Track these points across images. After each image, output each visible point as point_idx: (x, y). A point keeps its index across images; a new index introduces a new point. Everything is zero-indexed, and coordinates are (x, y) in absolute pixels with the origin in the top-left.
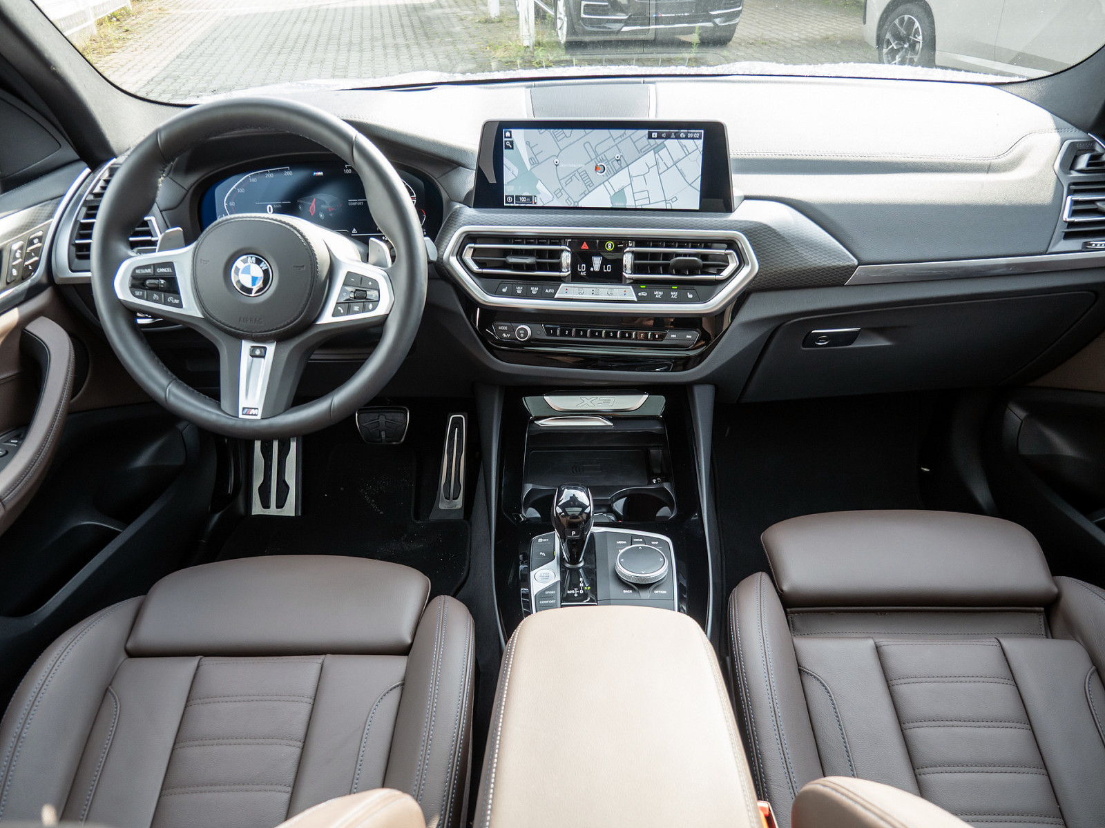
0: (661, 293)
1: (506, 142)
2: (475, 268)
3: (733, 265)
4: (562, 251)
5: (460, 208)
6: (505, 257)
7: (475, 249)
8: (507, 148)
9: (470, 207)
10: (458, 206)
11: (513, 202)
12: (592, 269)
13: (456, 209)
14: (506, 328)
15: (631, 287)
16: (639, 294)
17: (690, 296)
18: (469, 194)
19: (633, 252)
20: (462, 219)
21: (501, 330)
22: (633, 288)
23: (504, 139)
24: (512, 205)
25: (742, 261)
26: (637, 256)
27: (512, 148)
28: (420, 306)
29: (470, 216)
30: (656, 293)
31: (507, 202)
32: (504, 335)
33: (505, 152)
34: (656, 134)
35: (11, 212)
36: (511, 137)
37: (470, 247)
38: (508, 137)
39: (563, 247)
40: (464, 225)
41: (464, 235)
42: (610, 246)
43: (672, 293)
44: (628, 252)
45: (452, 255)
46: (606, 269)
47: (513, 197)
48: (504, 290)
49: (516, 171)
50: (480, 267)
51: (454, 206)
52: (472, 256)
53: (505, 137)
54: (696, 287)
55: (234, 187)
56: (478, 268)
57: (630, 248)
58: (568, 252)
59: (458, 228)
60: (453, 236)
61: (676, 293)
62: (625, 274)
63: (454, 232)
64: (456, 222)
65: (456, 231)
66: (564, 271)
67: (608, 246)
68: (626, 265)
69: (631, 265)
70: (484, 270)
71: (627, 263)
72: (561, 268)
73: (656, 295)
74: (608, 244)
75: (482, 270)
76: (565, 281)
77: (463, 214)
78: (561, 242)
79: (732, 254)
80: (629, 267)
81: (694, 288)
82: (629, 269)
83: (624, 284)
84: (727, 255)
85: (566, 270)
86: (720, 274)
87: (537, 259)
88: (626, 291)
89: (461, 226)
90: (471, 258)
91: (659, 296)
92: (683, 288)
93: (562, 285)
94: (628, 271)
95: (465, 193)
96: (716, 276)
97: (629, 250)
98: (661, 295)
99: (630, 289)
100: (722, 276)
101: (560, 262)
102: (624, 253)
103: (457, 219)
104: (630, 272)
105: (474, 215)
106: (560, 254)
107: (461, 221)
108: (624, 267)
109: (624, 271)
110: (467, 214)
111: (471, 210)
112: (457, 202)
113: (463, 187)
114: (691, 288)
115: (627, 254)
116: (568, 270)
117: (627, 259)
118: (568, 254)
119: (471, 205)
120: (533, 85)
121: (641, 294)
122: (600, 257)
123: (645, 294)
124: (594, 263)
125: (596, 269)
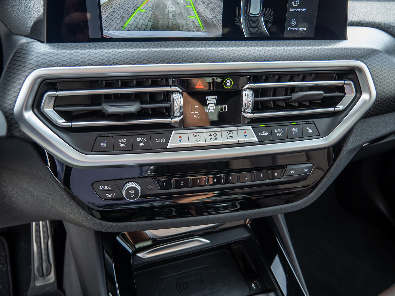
0: (281, 131)
2: (61, 121)
3: (349, 96)
4: (172, 92)
5: (28, 43)
6: (100, 105)
7: (57, 97)
9: (42, 42)
10: (24, 40)
12: (206, 111)
13: (23, 45)
14: (109, 187)
15: (250, 127)
16: (260, 134)
17: (310, 131)
18: (37, 24)
19: (252, 89)
20: (33, 59)
21: (103, 190)
22: (252, 128)
25: (359, 91)
26: (257, 92)
30: (277, 131)
32: (108, 195)
37: (49, 96)
39: (173, 88)
40: (39, 67)
41: (39, 80)
43: (293, 130)
44: (247, 89)
45: (26, 109)
46: (222, 109)
48: (103, 145)
50: (68, 120)
51: (20, 40)
52: (54, 107)
54: (315, 121)
56: (65, 121)
57: (250, 85)
58: (180, 94)
59: (29, 71)
60: (24, 82)
61: (296, 129)
62: (243, 114)
63: (25, 77)
64: (25, 63)
65: (27, 76)
66: (176, 117)
67: (226, 84)
68: (246, 103)
69: (251, 102)
70: (72, 123)
71: (246, 101)
72: (172, 114)
73: (277, 133)
74: (226, 81)
75: (71, 123)
76: (177, 127)
77: (33, 51)
78: (171, 83)
79: (350, 84)
80: (249, 105)
81: (313, 122)
82: (249, 108)
83: (244, 125)
84: (345, 86)
85: (179, 115)
86: (337, 106)
87: (141, 104)
88: (245, 133)
89: (33, 69)
90: (53, 109)
91: (280, 133)
92: (303, 123)
93: (174, 131)
94: (246, 111)
95: (31, 23)
96: (334, 108)
97: (249, 86)
98: (282, 132)
99: (250, 129)
100: (340, 107)
101: (170, 106)
102: (243, 91)
103: (25, 59)
104: (250, 111)
105: (50, 53)
106: (171, 96)
107: (32, 62)
108: (244, 105)
109: (243, 110)
110: (39, 52)
111: (44, 46)
112: (21, 35)
113: (26, 13)
114: (310, 122)
115: (246, 91)
116: (180, 114)
117: (246, 97)
118: (180, 96)
119: (43, 39)
121: (262, 135)
122: (216, 97)
123: (266, 134)
124: (208, 103)
125: (211, 111)
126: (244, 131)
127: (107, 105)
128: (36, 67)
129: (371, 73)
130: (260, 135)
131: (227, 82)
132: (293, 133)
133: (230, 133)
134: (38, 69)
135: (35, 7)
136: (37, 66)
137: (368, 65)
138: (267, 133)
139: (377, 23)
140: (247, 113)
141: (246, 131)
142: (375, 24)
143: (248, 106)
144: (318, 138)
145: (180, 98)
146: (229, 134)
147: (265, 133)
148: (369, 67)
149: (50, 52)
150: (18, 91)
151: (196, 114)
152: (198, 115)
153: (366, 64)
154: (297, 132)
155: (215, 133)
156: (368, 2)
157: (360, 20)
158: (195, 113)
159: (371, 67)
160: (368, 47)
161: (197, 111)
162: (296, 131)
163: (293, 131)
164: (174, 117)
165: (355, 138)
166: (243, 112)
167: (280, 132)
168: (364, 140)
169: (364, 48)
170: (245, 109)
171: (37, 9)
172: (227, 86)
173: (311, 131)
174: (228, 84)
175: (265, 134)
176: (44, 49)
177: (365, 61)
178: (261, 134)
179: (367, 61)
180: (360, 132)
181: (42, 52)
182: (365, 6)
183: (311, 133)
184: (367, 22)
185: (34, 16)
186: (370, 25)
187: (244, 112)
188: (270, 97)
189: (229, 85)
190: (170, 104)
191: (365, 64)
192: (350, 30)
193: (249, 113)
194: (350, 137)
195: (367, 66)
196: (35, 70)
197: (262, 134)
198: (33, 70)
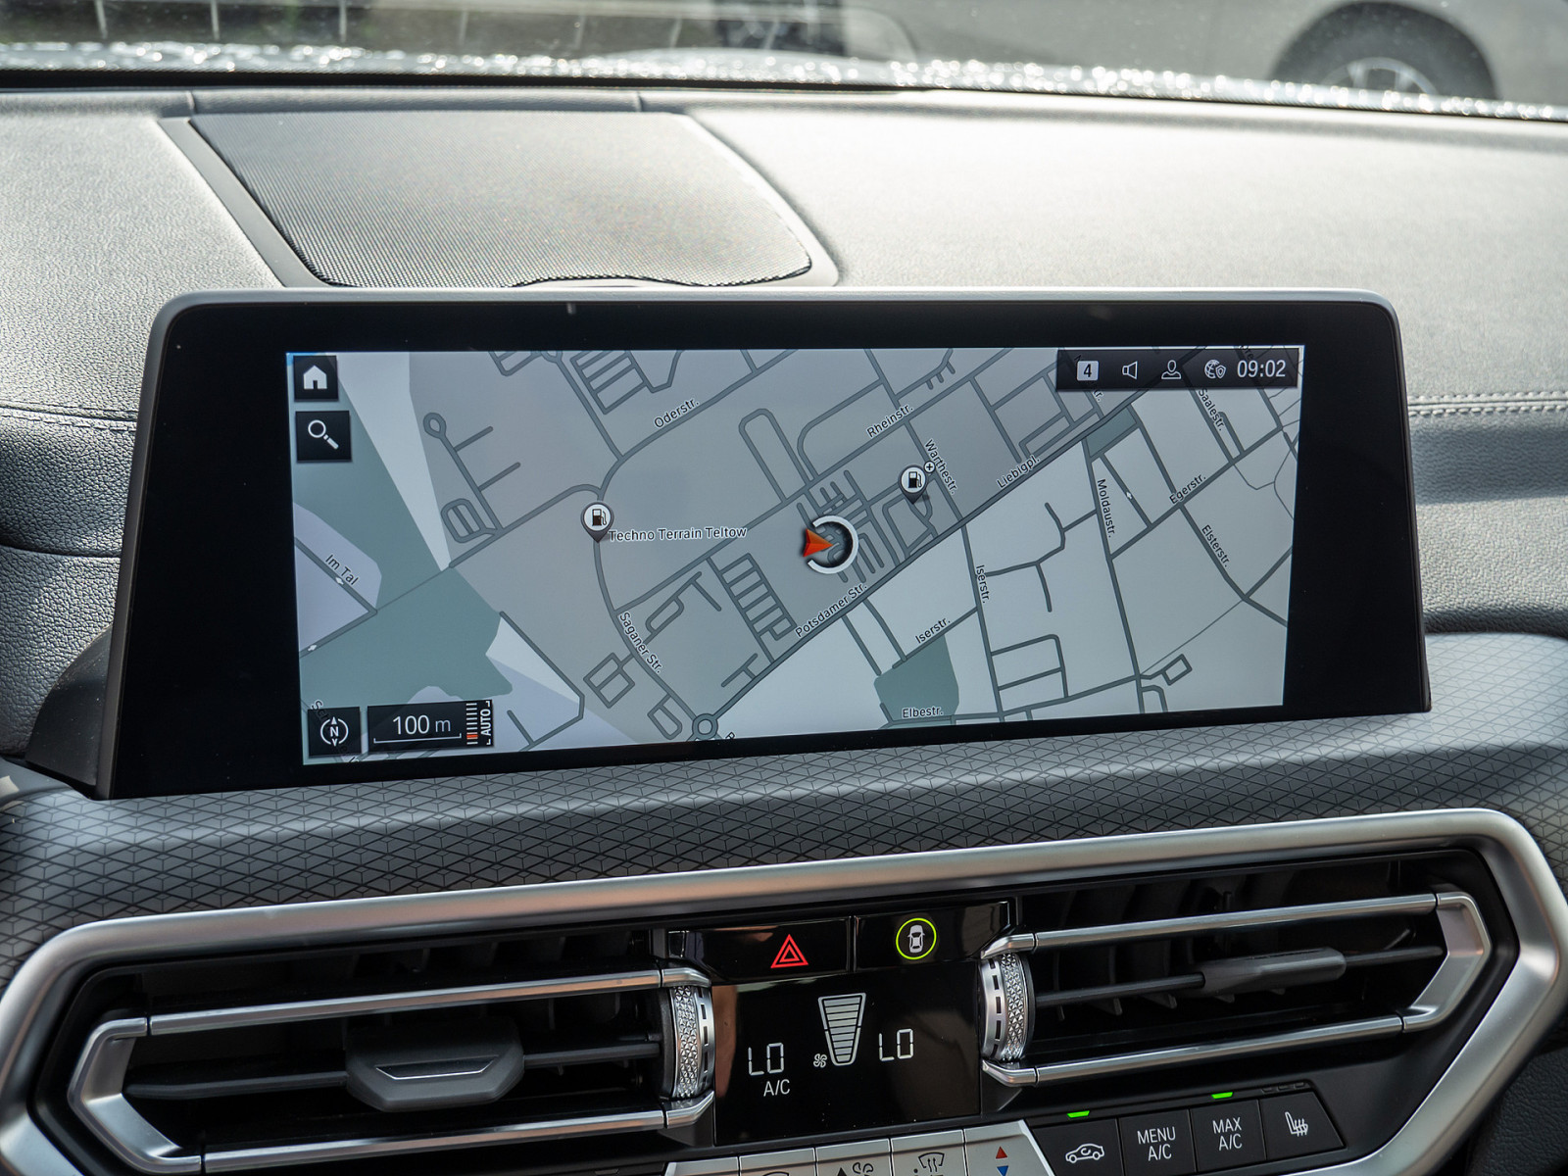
0: (1164, 1135)
1: (303, 418)
2: (157, 1151)
3: (1465, 957)
4: (665, 991)
6: (340, 1064)
7: (146, 1044)
8: (313, 452)
9: (91, 793)
11: (352, 746)
12: (819, 1061)
15: (1022, 1127)
16: (1071, 1157)
17: (1300, 1128)
18: (69, 704)
19: (1023, 955)
22: (1031, 1129)
23: (295, 407)
24: (346, 759)
26: (1043, 967)
27: (344, 454)
29: (105, 856)
30: (1144, 1137)
31: (317, 749)
33: (303, 475)
34: (1095, 365)
36: (332, 392)
38: (315, 395)
39: (671, 975)
40: (77, 914)
42: (916, 940)
43: (1218, 1127)
44: (998, 957)
46: (890, 1050)
47: (350, 715)
49: (369, 578)
50: (189, 1145)
52: (128, 1087)
53: (302, 395)
54: (1316, 1076)
56: (174, 1147)
57: (1017, 937)
58: (700, 996)
59: (33, 936)
61: (1234, 1125)
62: (986, 1067)
63: (13, 963)
64: (14, 898)
65: (20, 959)
66: (681, 1099)
67: (905, 943)
68: (999, 1023)
69: (1021, 1018)
70: (209, 1157)
71: (999, 1011)
72: (665, 1085)
73: (1148, 1145)
74: (907, 929)
75: (203, 1157)
76: (688, 1146)
77: (51, 841)
78: (660, 949)
79: (1460, 908)
80: (1011, 1029)
81: (1307, 1086)
82: (1013, 1043)
83: (993, 1119)
84: (1439, 913)
85: (694, 1088)
86: (1412, 1007)
87: (527, 1052)
88: (1002, 1154)
89: (51, 926)
90: (120, 1095)
91: (1162, 1149)
92: (1262, 1092)
93: (672, 1167)
94: (1003, 1052)
95: (38, 695)
96: (1398, 1018)
97: (1010, 946)
98: (1168, 1141)
99: (1022, 1136)
100: (1426, 1012)
101: (658, 1051)
102: (982, 965)
103: (15, 877)
104: (1019, 1051)
105: (130, 847)
106: (659, 1008)
107: (50, 892)
108: (990, 1029)
109: (986, 1049)
110: (79, 843)
111: (103, 815)
113: (15, 647)
114: (1294, 1087)
115: (996, 964)
116: (703, 1085)
117: (1000, 993)
118: (703, 1006)
119: (97, 776)
120: (190, 101)
121: (1076, 1159)
122: (864, 995)
123: (1096, 1156)
124: (826, 1028)
125: (839, 1059)
126: (995, 1147)
127: (371, 1066)
128: (64, 914)
129: (1551, 855)
130: (1070, 1160)
131: (911, 936)
132: (1223, 1144)
133: (932, 1162)
134: (73, 925)
135: (53, 616)
136: (70, 910)
137: (1531, 822)
138: (1099, 1151)
139: (1558, 612)
140: (1007, 1061)
141: (1006, 1146)
142: (1547, 616)
143: (1008, 1036)
144: (1338, 1159)
145: (704, 1018)
146: (926, 1164)
147: (1094, 1149)
148: (1538, 830)
149: (132, 842)
151: (774, 1079)
152: (780, 1084)
153: (1524, 817)
154: (1238, 1141)
155: (863, 1162)
156: (1513, 503)
157: (1482, 602)
158: (767, 1076)
159: (1549, 830)
160: (1522, 742)
161: (775, 1065)
162: (1235, 1132)
163: (1218, 1136)
164: (676, 1099)
165: (1514, 1142)
166: (986, 1059)
167: (1163, 1142)
168: (1558, 1148)
169: (1508, 748)
170: (996, 1046)
171: (61, 626)
172: (912, 950)
173: (1306, 1131)
174: (916, 941)
175: (1093, 1157)
176: (100, 831)
177: (1516, 807)
178: (1073, 1159)
179: (1528, 805)
180: (1534, 1114)
181: (96, 847)
182: (1500, 523)
183: (1303, 1137)
184: (1511, 609)
185: (48, 659)
186: (1527, 624)
187: (993, 1059)
188: (1106, 983)
189: (921, 947)
190: (656, 1046)
191: (1517, 819)
192: (1441, 654)
193: (1015, 1060)
194: (1493, 1140)
195: (1529, 829)
196: (62, 930)
197: (1079, 1155)
198: (52, 930)
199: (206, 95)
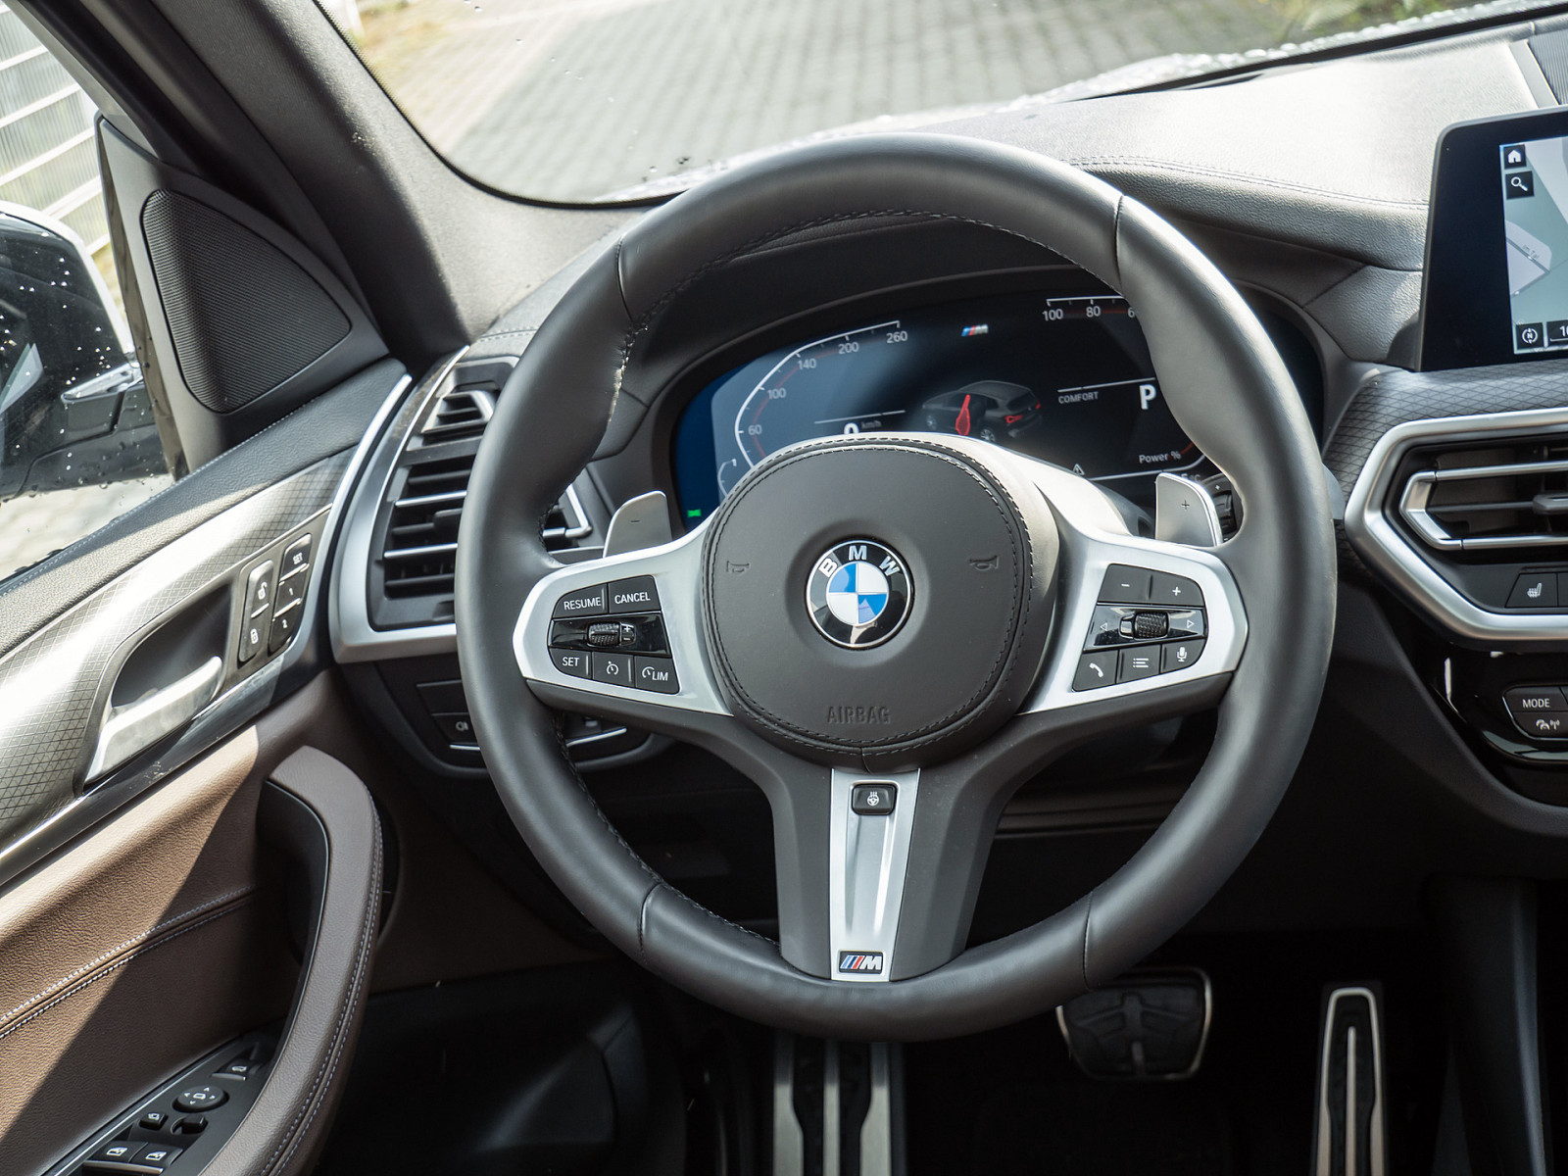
1: (1509, 177)
2: (1437, 535)
5: (1383, 375)
6: (1531, 498)
7: (1436, 484)
8: (1515, 193)
9: (1412, 371)
10: (1374, 371)
11: (1539, 343)
13: (1372, 380)
14: (1546, 703)
18: (1404, 335)
20: (1390, 405)
21: (1530, 710)
23: (1505, 172)
24: (1537, 350)
27: (1530, 193)
28: (1323, 643)
29: (1416, 394)
31: (1522, 345)
32: (1542, 724)
33: (1510, 206)
35: (249, 491)
36: (1523, 163)
37: (1421, 481)
38: (1516, 165)
40: (1401, 420)
41: (1403, 446)
45: (1371, 508)
47: (1538, 327)
48: (1533, 593)
49: (1545, 255)
50: (1456, 534)
51: (1366, 371)
52: (1428, 506)
53: (1508, 165)
55: (759, 387)
56: (1448, 536)
59: (1383, 429)
60: (1370, 453)
63: (1374, 442)
64: (1374, 414)
65: (1377, 440)
70: (1465, 541)
75: (1462, 541)
77: (1392, 390)
90: (1424, 510)
95: (1392, 334)
103: (1375, 405)
105: (1426, 391)
107: (1390, 410)
110: (1404, 389)
111: (1416, 379)
112: (1369, 361)
113: (1383, 314)
119: (1415, 365)
120: (1533, 28)
127: (1543, 496)
128: (1396, 419)
134: (1400, 423)
135: (1401, 300)
136: (1399, 418)
150: (1357, 472)
171: (1405, 303)
176: (1415, 384)
181: (1411, 391)
185: (1398, 318)
196: (1394, 426)
198: (1391, 426)
199: (1543, 22)
